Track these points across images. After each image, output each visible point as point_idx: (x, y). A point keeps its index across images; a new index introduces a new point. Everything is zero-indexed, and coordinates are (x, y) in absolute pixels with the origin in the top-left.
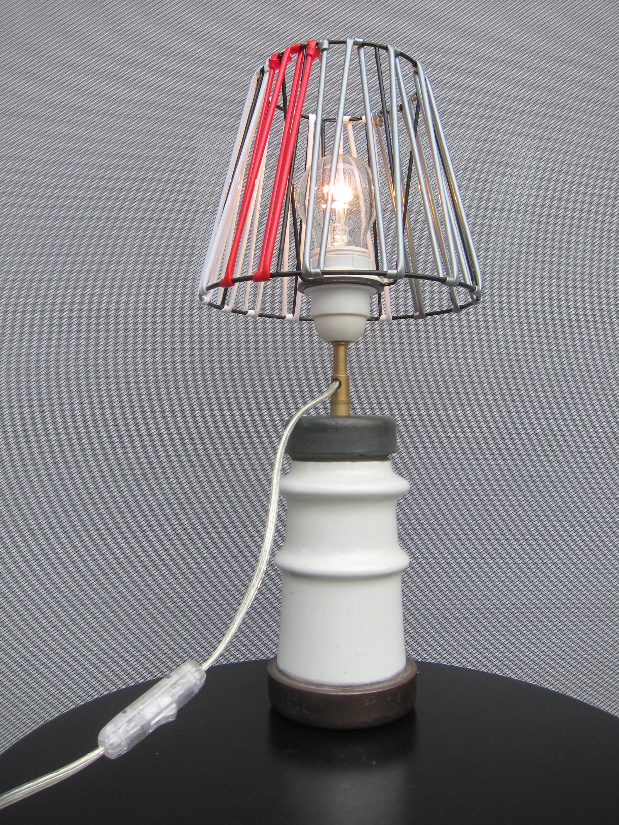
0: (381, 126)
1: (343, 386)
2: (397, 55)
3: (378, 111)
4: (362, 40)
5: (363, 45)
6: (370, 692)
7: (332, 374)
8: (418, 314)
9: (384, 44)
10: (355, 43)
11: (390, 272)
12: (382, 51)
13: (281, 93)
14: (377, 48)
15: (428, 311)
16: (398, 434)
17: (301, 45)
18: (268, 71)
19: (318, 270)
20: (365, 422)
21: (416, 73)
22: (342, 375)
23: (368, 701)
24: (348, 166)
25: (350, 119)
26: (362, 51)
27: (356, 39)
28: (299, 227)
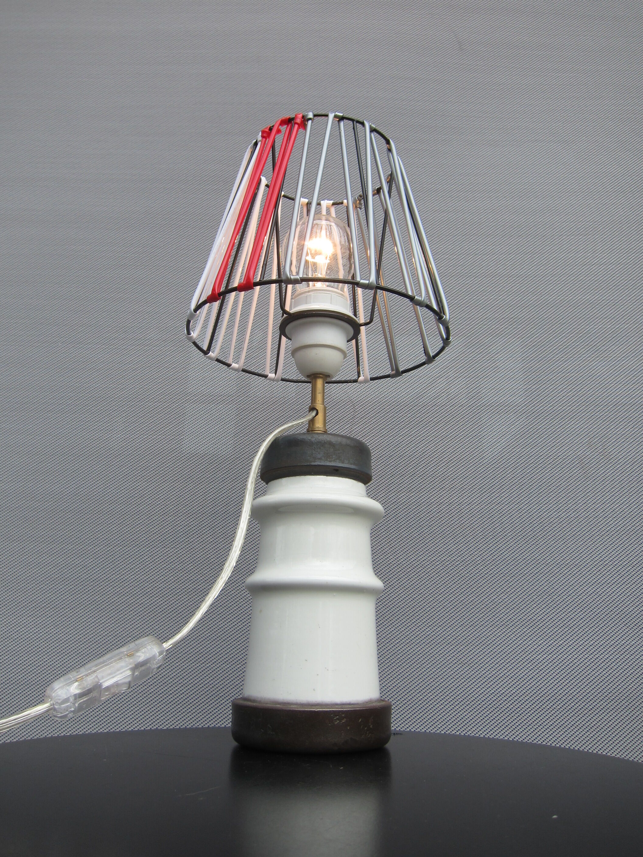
0: (361, 209)
1: (320, 415)
2: (372, 130)
3: (358, 195)
4: (342, 115)
5: (342, 118)
6: (340, 709)
7: (310, 404)
8: (394, 372)
9: (361, 120)
10: (336, 116)
11: (362, 281)
12: (359, 126)
13: (271, 152)
14: (355, 122)
15: (402, 370)
16: (373, 464)
17: (289, 118)
18: (260, 141)
19: (298, 277)
20: (339, 439)
21: (390, 150)
22: (319, 406)
23: (337, 719)
24: (328, 223)
25: (333, 203)
26: (342, 124)
27: (336, 113)
28: (284, 294)
